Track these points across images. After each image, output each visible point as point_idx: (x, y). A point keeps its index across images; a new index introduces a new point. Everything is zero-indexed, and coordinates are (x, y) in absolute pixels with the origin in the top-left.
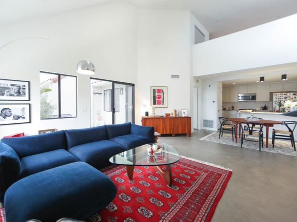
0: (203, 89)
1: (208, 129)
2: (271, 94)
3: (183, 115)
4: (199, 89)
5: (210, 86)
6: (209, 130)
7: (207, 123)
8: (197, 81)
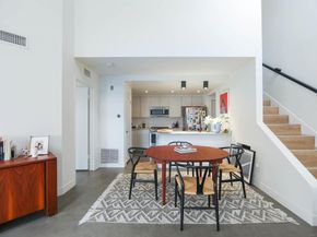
0: (101, 92)
1: (109, 165)
2: (183, 109)
3: (33, 153)
4: (93, 92)
5: (112, 88)
6: (111, 169)
7: (108, 155)
8: (87, 73)
